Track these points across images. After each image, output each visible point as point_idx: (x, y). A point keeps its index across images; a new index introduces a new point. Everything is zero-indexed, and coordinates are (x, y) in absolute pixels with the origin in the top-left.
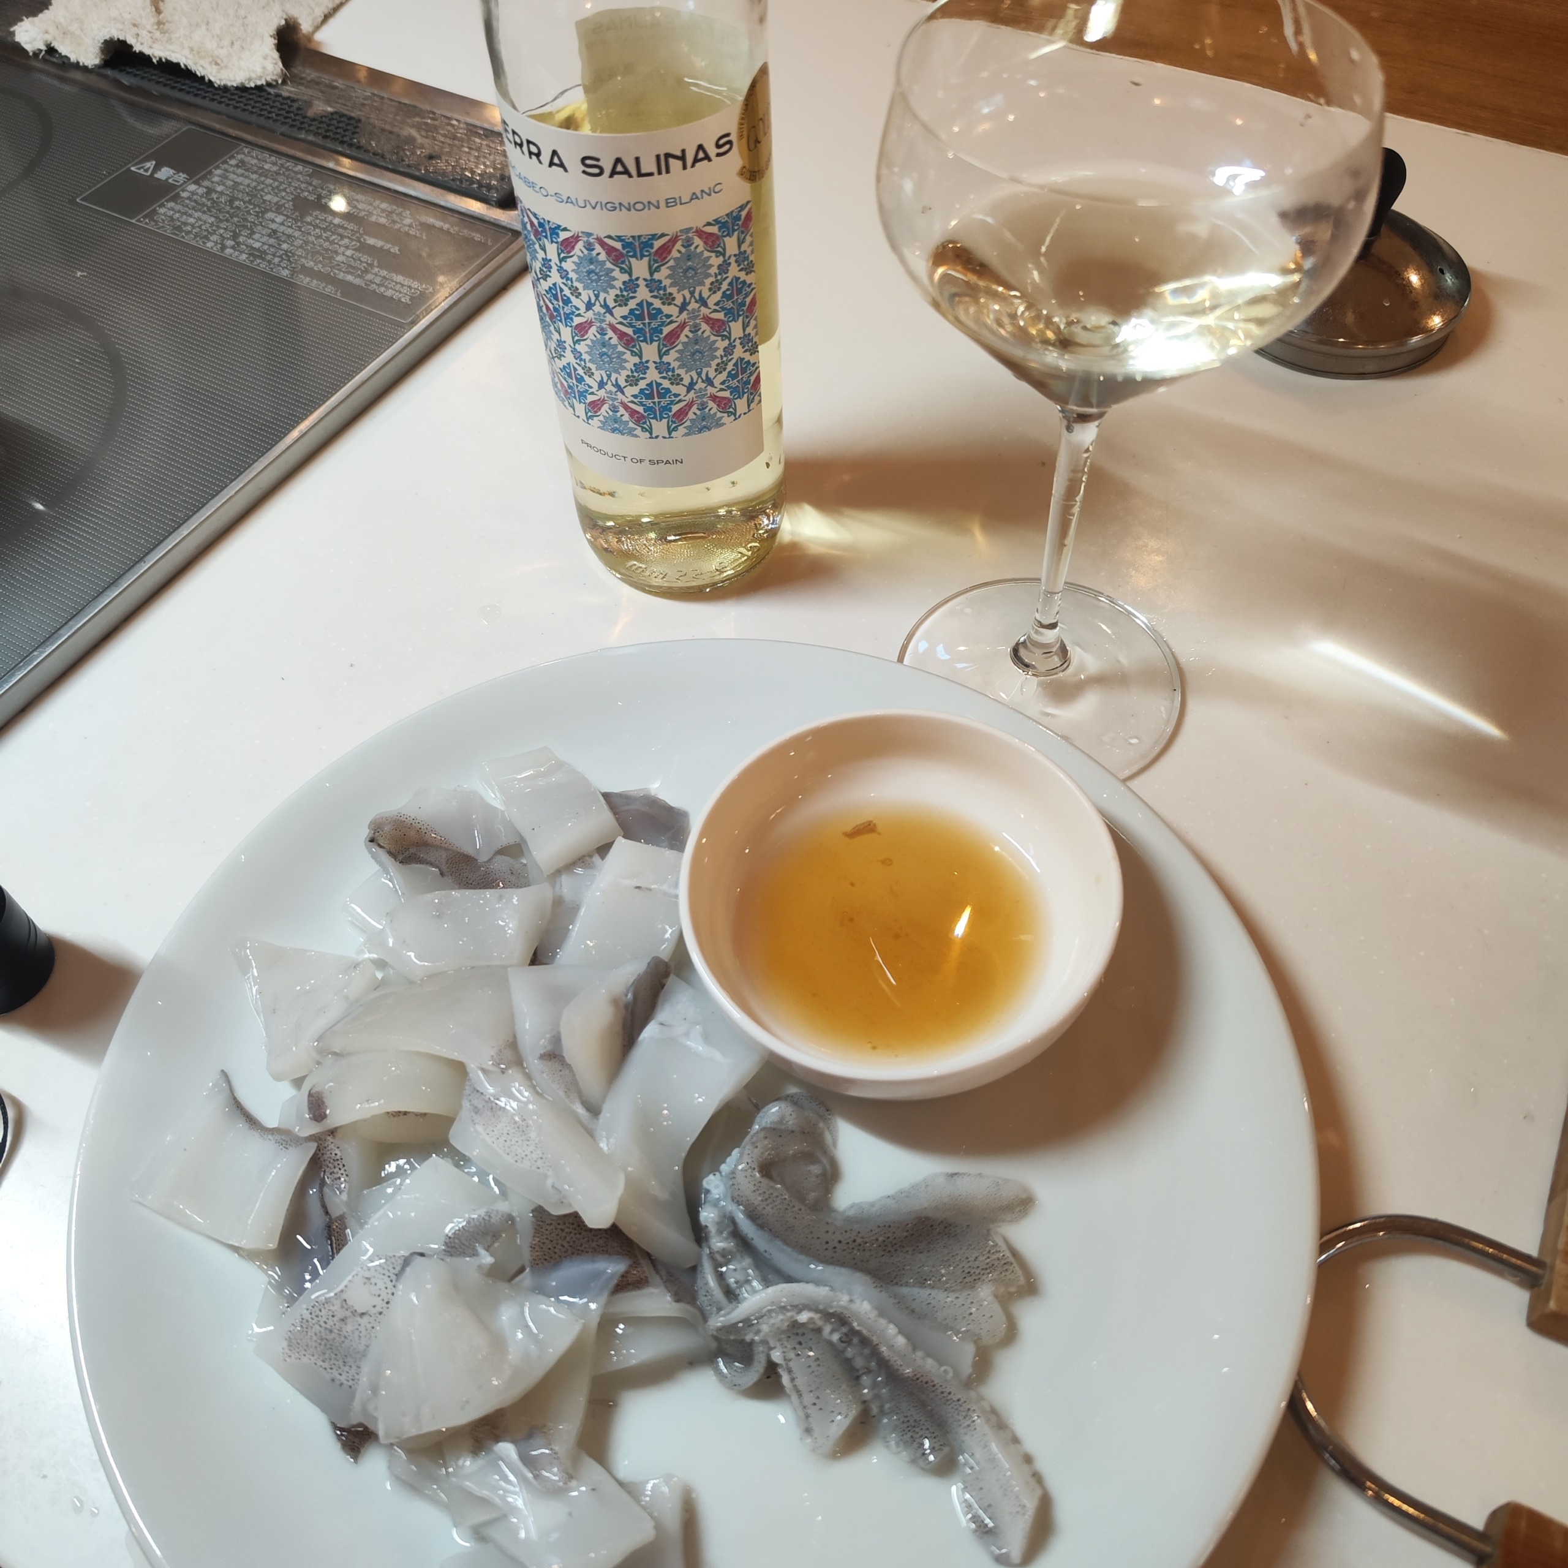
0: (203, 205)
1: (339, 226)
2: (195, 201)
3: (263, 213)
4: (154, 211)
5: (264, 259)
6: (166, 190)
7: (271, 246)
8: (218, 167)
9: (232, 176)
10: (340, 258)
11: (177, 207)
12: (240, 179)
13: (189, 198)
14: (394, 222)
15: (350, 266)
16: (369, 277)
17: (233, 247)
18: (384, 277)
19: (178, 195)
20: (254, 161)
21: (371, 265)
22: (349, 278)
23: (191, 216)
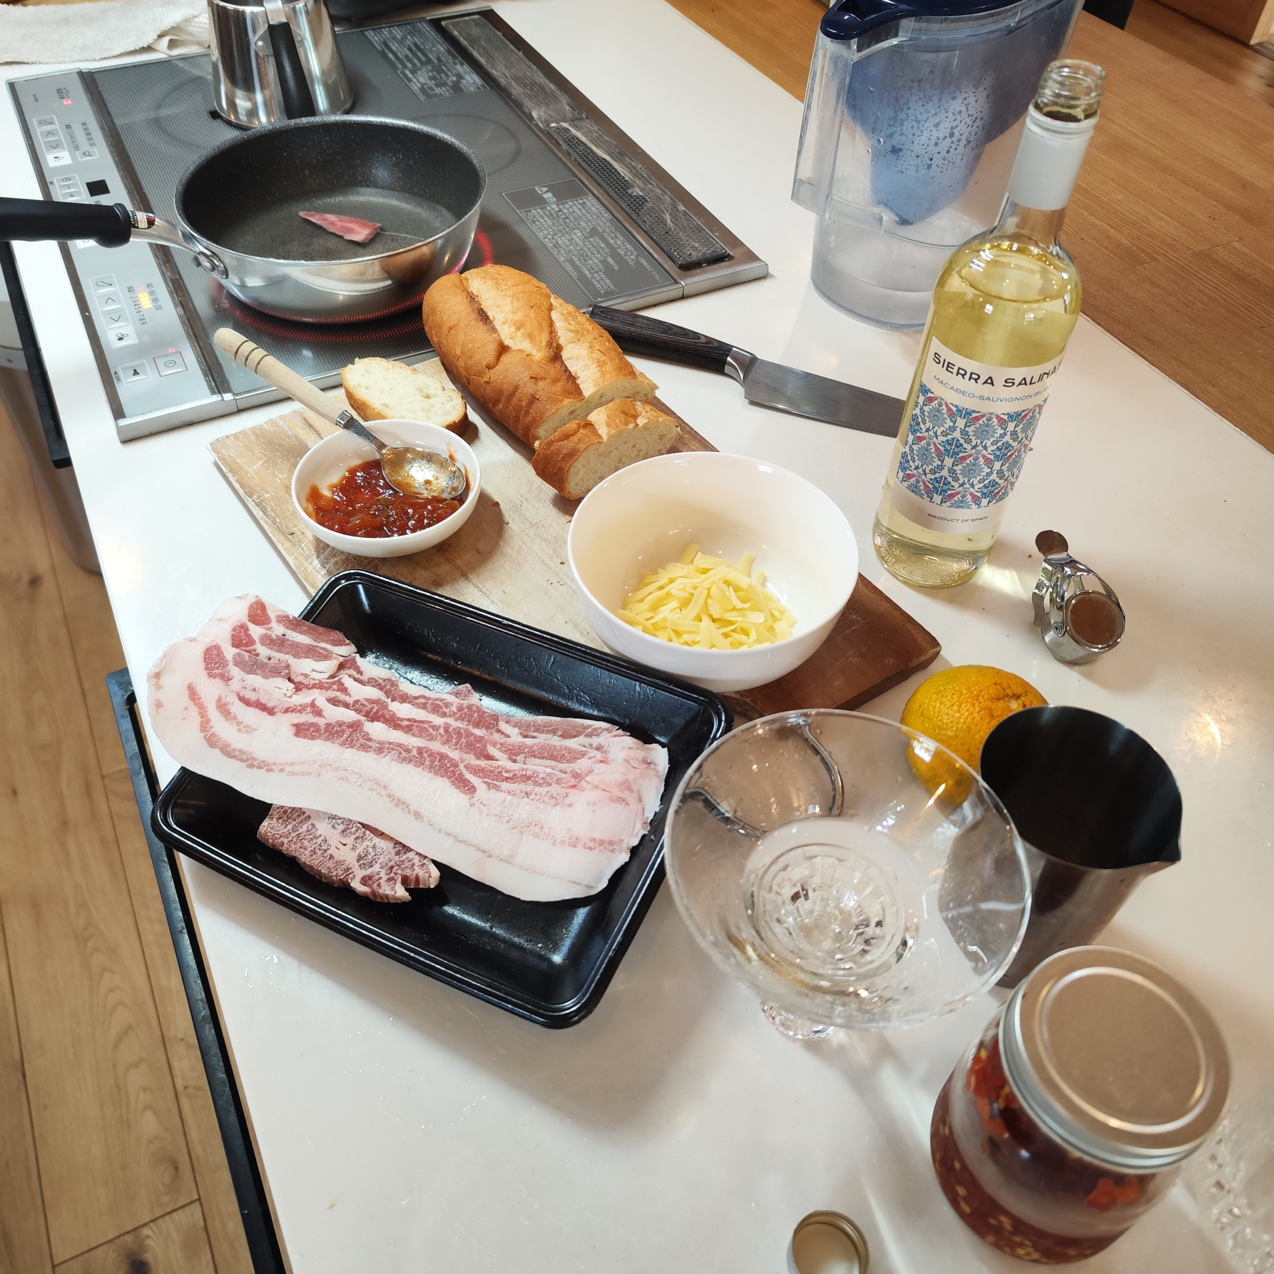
0: (552, 215)
1: (601, 248)
2: (550, 213)
3: (575, 229)
4: (530, 211)
5: (558, 249)
6: (542, 202)
7: (566, 245)
8: (572, 201)
9: (575, 208)
10: (590, 262)
11: (541, 213)
12: (576, 210)
13: (549, 211)
14: (626, 255)
15: (591, 267)
16: (596, 275)
17: (549, 239)
18: (602, 279)
19: (545, 207)
20: (589, 204)
21: (600, 271)
22: (587, 272)
23: (543, 218)
